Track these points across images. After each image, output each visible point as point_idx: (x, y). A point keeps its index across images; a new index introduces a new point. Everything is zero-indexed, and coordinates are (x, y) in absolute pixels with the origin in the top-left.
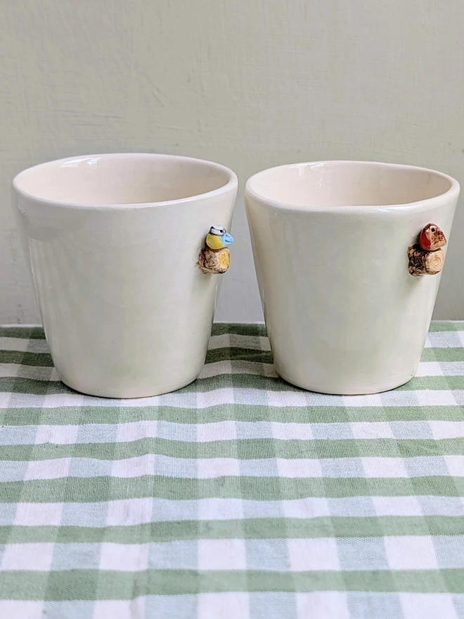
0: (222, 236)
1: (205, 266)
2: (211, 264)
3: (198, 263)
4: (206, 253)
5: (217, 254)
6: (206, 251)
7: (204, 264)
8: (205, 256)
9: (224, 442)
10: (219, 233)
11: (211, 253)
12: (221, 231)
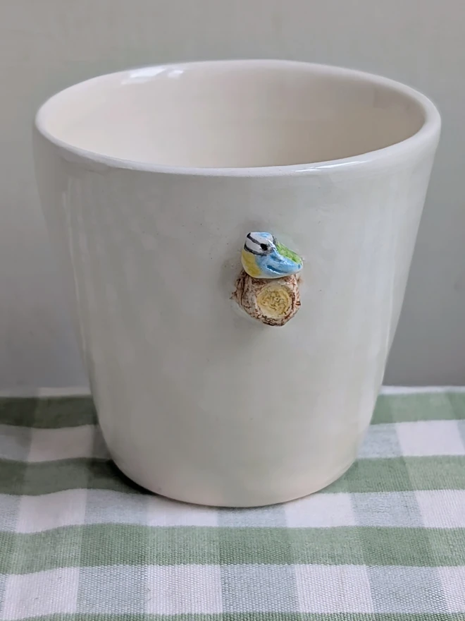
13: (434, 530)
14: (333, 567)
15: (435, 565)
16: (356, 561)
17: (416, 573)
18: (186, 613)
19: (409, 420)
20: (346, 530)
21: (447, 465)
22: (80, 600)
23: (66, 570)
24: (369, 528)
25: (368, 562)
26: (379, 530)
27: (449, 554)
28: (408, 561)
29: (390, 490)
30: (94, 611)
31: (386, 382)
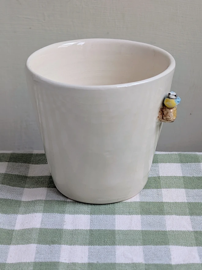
0: (176, 99)
1: (163, 119)
2: (168, 117)
3: (158, 117)
4: (164, 110)
5: (171, 110)
6: (164, 108)
7: (163, 117)
8: (163, 112)
9: (25, 263)
10: (174, 97)
11: (168, 110)
12: (175, 96)
14: (129, 216)
16: (137, 213)
17: (157, 217)
18: (77, 229)
19: (164, 162)
22: (41, 224)
23: (38, 214)
25: (141, 214)
26: (147, 203)
27: (170, 211)
28: (155, 213)
29: (153, 188)
30: (46, 227)
31: (157, 150)
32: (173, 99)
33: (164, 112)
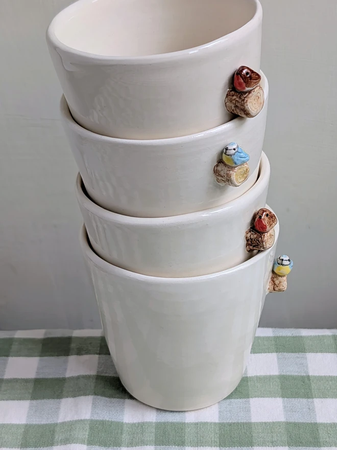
0: (290, 264)
1: (274, 290)
2: (281, 287)
3: (269, 289)
4: (275, 279)
7: (274, 288)
8: (274, 281)
11: (280, 278)
12: (289, 260)
13: (322, 424)
14: (272, 448)
15: (320, 446)
20: (279, 424)
21: (330, 383)
24: (290, 423)
25: (289, 445)
28: (308, 444)
32: (287, 265)
33: (276, 282)
